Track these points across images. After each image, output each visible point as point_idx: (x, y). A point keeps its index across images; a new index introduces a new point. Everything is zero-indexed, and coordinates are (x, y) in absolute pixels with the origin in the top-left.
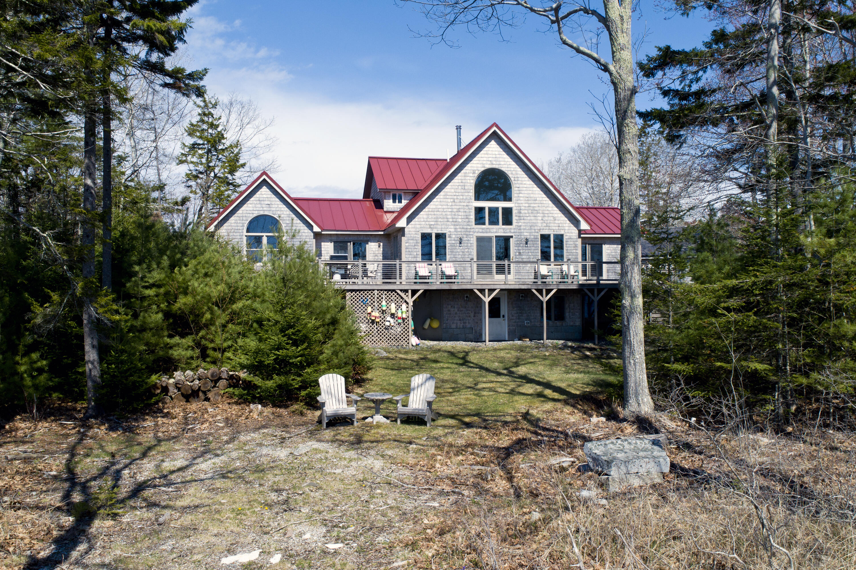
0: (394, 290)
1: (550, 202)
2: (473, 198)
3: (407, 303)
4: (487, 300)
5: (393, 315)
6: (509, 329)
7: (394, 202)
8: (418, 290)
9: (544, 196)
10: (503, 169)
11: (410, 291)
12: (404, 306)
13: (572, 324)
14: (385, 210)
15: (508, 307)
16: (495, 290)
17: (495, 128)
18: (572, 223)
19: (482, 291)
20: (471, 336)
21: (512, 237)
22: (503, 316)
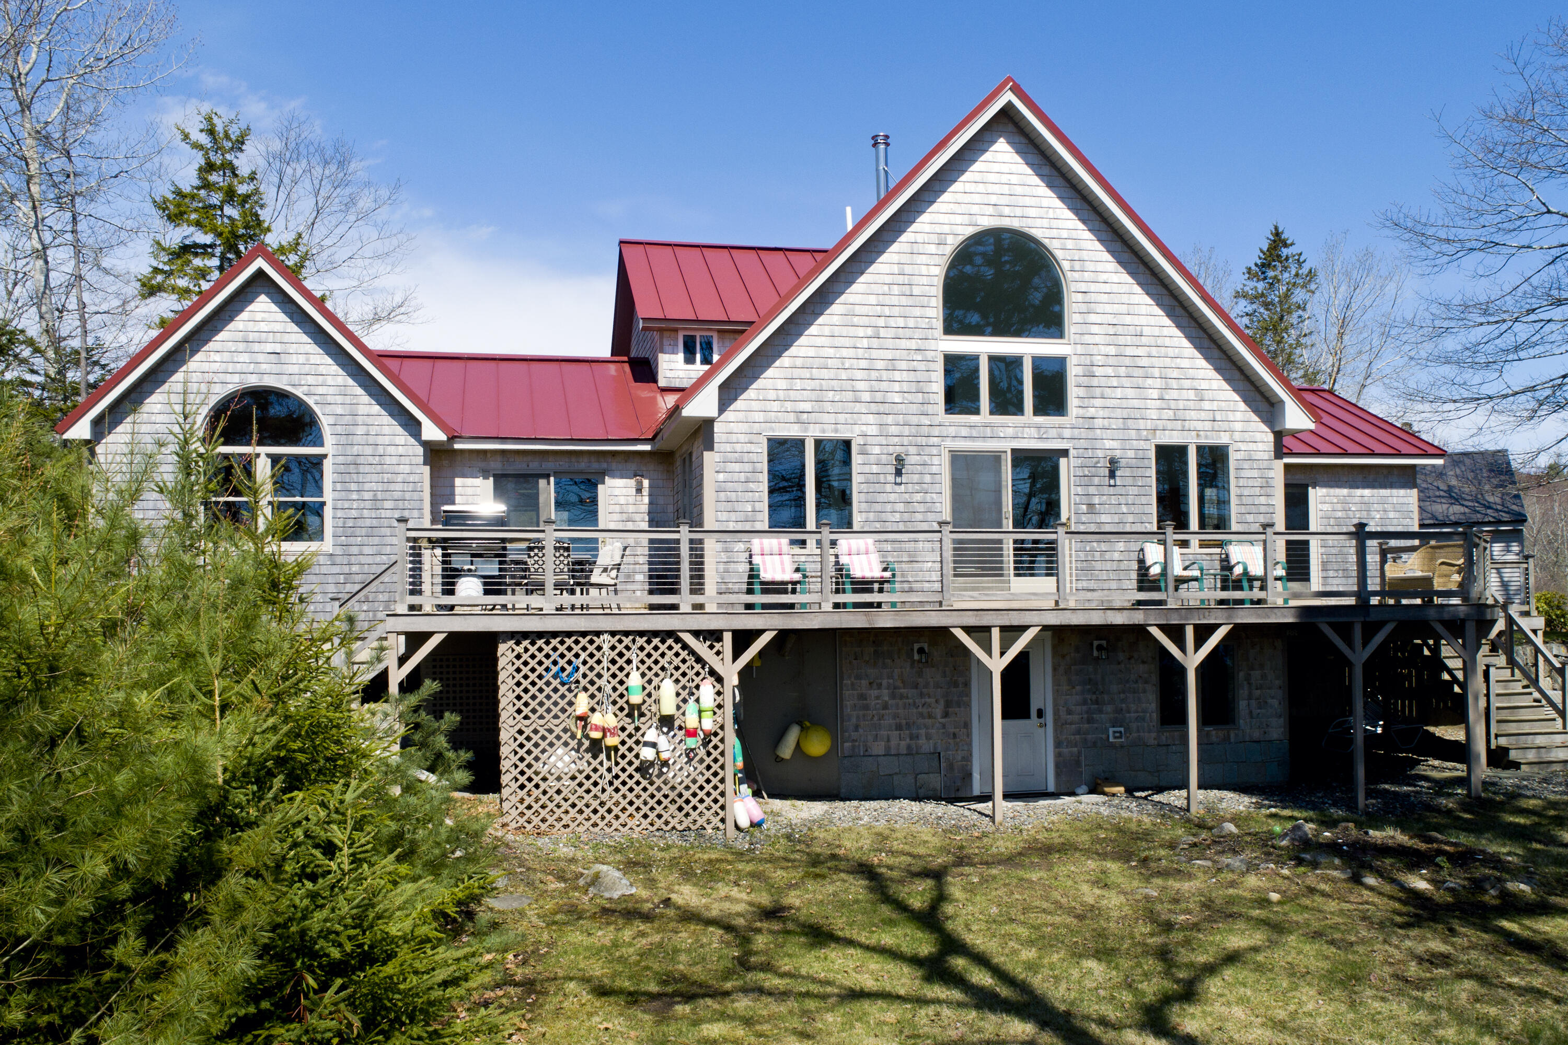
0: (671, 634)
1: (1185, 343)
2: (939, 324)
3: (719, 680)
4: (997, 664)
5: (666, 722)
6: (1058, 755)
7: (690, 360)
8: (759, 632)
9: (1167, 321)
10: (1037, 233)
11: (728, 637)
12: (707, 691)
13: (1256, 735)
14: (662, 383)
15: (1056, 683)
16: (1023, 628)
17: (1008, 96)
18: (1256, 411)
19: (980, 632)
20: (936, 781)
21: (1065, 453)
22: (1040, 713)
